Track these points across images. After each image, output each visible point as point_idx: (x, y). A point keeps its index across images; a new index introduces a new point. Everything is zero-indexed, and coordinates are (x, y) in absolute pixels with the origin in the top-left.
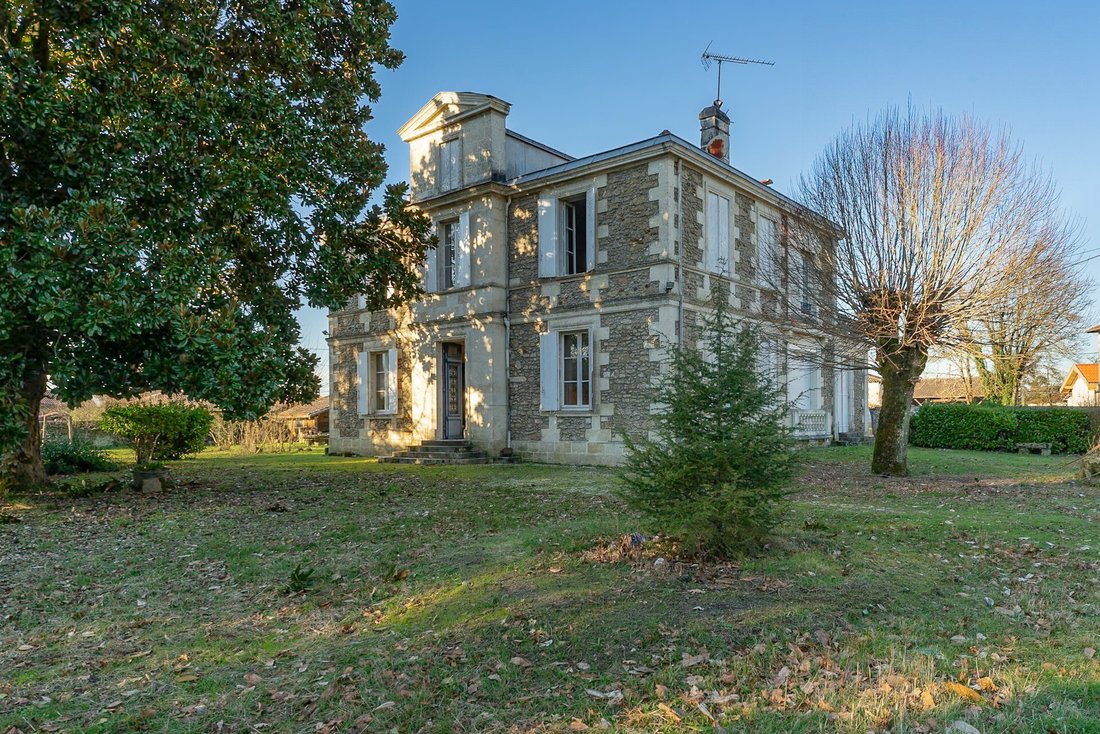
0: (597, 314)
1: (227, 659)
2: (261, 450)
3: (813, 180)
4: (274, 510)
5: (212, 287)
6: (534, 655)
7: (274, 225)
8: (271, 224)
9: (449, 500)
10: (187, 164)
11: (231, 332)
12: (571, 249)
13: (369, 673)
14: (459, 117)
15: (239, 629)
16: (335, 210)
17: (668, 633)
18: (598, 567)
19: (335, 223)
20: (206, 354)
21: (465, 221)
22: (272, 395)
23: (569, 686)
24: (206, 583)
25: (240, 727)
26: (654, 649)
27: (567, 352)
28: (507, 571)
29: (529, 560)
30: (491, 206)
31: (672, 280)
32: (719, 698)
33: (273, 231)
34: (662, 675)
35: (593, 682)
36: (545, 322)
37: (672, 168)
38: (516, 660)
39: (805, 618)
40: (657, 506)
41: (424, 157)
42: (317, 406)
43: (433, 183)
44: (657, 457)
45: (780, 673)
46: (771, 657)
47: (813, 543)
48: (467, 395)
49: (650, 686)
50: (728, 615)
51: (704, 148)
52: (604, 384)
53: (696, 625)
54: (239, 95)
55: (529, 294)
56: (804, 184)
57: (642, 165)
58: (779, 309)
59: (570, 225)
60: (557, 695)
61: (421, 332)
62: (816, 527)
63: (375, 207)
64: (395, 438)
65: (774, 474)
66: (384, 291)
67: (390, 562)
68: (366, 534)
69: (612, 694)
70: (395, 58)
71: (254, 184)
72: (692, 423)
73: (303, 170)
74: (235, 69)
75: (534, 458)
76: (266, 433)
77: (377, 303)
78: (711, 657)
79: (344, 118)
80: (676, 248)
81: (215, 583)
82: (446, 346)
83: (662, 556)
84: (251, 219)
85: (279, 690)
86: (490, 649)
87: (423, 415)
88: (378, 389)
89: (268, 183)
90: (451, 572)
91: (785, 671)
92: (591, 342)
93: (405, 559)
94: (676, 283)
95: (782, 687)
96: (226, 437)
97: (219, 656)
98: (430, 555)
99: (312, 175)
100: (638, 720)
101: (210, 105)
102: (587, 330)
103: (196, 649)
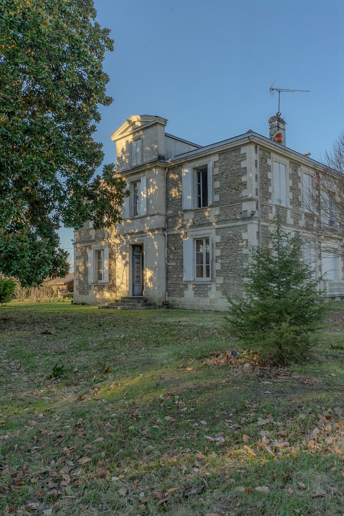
0: (213, 228)
1: (20, 412)
2: (39, 301)
3: (333, 153)
4: (45, 333)
5: (17, 219)
6: (178, 416)
7: (48, 187)
8: (47, 186)
9: (134, 329)
10: (7, 158)
11: (26, 242)
12: (200, 194)
13: (91, 422)
14: (141, 128)
15: (26, 396)
16: (78, 179)
17: (250, 406)
18: (213, 367)
19: (78, 185)
20: (14, 253)
21: (144, 180)
22: (45, 274)
23: (195, 433)
24: (11, 372)
25: (26, 448)
26: (242, 414)
27: (198, 249)
28: (164, 369)
29: (176, 363)
30: (157, 173)
31: (255, 209)
32: (278, 444)
33: (47, 190)
34: (246, 429)
35: (209, 432)
36: (186, 233)
37: (254, 150)
38: (168, 418)
39: (329, 400)
40: (246, 335)
41: (123, 149)
42: (68, 278)
43: (127, 162)
44: (245, 308)
45: (314, 431)
46: (309, 422)
47: (335, 357)
48: (144, 272)
49: (239, 435)
50: (284, 396)
51: (271, 138)
52: (218, 266)
53: (266, 402)
54: (32, 123)
55: (177, 219)
56: (327, 155)
57: (238, 148)
58: (315, 225)
59: (199, 182)
60: (189, 438)
61: (121, 239)
62: (337, 348)
63: (98, 177)
64: (107, 295)
65: (311, 317)
66: (102, 219)
67: (103, 362)
68: (91, 347)
69: (219, 439)
70: (108, 101)
71: (38, 167)
72: (264, 289)
73: (62, 159)
74: (30, 110)
75: (180, 306)
76: (42, 293)
77: (98, 225)
78: (274, 420)
79: (82, 132)
80: (257, 193)
81: (15, 372)
82: (134, 246)
83: (248, 362)
84: (36, 184)
85: (45, 430)
86: (154, 411)
87: (122, 283)
88: (99, 269)
89: (45, 166)
90: (134, 369)
91: (316, 430)
92: (210, 243)
93: (111, 361)
94: (256, 211)
95: (314, 439)
96: (22, 295)
97: (16, 411)
98: (124, 359)
99: (66, 162)
100: (233, 454)
101: (18, 129)
102: (208, 237)
103: (6, 406)
